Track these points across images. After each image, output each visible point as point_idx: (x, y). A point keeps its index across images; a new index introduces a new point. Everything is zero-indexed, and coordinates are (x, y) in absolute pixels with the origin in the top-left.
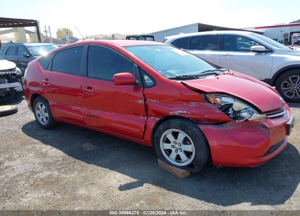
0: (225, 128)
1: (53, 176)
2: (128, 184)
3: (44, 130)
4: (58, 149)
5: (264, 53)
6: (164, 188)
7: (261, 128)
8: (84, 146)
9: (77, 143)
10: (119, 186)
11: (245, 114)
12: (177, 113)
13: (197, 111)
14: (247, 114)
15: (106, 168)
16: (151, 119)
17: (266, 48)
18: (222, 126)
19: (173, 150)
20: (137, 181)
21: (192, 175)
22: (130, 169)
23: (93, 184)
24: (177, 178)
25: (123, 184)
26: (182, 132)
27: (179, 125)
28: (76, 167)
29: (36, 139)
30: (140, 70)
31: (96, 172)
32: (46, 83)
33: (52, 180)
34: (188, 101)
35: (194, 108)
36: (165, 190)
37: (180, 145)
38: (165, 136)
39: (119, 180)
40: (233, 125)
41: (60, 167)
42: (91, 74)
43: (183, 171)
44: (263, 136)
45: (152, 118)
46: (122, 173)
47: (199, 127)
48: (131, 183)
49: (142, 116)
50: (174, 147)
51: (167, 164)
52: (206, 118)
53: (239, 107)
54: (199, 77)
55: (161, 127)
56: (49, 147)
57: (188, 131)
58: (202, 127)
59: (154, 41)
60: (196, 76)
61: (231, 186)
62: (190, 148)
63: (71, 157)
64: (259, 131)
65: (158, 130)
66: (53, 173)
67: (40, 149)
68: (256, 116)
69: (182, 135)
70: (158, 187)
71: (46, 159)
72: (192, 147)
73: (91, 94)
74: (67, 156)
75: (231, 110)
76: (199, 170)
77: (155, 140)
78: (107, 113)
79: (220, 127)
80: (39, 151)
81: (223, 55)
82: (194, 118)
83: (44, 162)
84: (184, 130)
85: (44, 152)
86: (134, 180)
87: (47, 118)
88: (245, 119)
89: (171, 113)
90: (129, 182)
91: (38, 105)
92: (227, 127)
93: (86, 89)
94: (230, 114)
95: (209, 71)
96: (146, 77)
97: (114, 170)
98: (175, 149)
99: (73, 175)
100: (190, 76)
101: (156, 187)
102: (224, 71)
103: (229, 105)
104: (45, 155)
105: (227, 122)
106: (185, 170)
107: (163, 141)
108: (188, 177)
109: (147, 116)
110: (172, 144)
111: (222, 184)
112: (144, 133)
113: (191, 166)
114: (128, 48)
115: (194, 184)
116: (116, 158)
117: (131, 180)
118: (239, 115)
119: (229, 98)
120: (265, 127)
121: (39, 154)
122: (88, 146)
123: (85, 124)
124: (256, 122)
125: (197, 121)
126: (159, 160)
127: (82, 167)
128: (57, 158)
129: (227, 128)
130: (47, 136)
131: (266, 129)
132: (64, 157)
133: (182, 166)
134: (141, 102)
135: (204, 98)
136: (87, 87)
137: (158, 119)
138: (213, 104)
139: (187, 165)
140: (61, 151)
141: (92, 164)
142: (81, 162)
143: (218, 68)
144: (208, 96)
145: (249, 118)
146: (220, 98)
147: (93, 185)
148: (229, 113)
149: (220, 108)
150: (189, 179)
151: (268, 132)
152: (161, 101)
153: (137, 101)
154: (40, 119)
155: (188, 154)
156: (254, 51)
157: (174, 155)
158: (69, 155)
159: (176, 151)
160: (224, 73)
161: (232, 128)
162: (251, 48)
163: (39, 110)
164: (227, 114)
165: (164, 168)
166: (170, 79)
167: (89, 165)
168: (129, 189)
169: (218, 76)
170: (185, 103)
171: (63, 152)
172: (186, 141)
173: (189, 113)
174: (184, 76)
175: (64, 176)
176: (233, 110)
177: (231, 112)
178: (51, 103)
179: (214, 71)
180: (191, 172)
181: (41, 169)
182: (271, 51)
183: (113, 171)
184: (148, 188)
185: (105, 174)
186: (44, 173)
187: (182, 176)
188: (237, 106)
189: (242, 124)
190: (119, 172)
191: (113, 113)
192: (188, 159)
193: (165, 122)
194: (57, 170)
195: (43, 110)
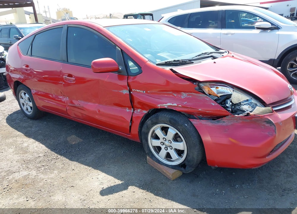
0: (221, 124)
1: (30, 177)
2: (111, 187)
3: (29, 120)
4: (41, 143)
5: (269, 30)
6: (151, 192)
7: (265, 124)
8: (69, 139)
9: (62, 135)
10: (101, 189)
11: (245, 107)
12: (165, 106)
13: (189, 104)
14: (249, 107)
15: (89, 166)
16: (138, 112)
17: (272, 24)
18: (218, 122)
19: (163, 147)
20: (122, 183)
21: (184, 176)
22: (116, 167)
23: (72, 186)
24: (168, 179)
25: (105, 187)
26: (172, 128)
27: (168, 120)
28: (57, 164)
29: (19, 131)
30: (124, 54)
31: (78, 172)
32: (26, 70)
33: (27, 182)
34: (178, 92)
35: (186, 99)
36: (152, 195)
37: (170, 142)
38: (154, 131)
39: (102, 181)
40: (231, 119)
41: (40, 165)
42: (72, 60)
43: (173, 172)
44: (267, 133)
45: (139, 110)
46: (105, 173)
47: (191, 122)
48: (114, 185)
49: (127, 108)
50: (164, 144)
51: (156, 163)
52: (200, 111)
53: (238, 99)
54: (193, 61)
55: (149, 122)
56: (32, 140)
57: (178, 127)
58: (195, 122)
59: (153, 20)
60: (190, 60)
61: (229, 189)
62: (181, 146)
63: (53, 153)
64: (263, 127)
65: (146, 125)
66: (30, 173)
67: (21, 143)
68: (259, 110)
69: (172, 131)
70: (144, 191)
71: (26, 155)
72: (184, 144)
73: (72, 83)
74: (49, 151)
75: (229, 102)
76: (191, 171)
77: (143, 135)
78: (90, 104)
79: (216, 122)
80: (20, 146)
81: (224, 34)
82: (186, 112)
83: (23, 159)
84: (175, 125)
85: (26, 146)
86: (118, 182)
87: (31, 108)
88: (246, 113)
89: (159, 105)
90: (112, 185)
91: (21, 94)
92: (224, 122)
93: (66, 77)
94: (227, 107)
95: (205, 53)
96: (131, 64)
97: (97, 169)
98: (164, 146)
99: (53, 175)
100: (183, 61)
101: (142, 191)
102: (223, 53)
103: (227, 96)
104: (25, 151)
105: (225, 116)
106: (176, 170)
107: (152, 136)
108: (180, 178)
109: (133, 108)
110: (161, 140)
111: (218, 186)
112: (130, 127)
113: (183, 165)
114: (111, 29)
115: (186, 186)
116: (102, 154)
117: (115, 182)
118: (239, 107)
119: (227, 88)
120: (269, 122)
121: (19, 149)
122: (74, 139)
123: (68, 115)
124: (259, 117)
125: (189, 116)
126: (148, 157)
127: (63, 165)
128: (39, 154)
129: (224, 124)
130: (31, 127)
131: (271, 125)
132: (46, 152)
133: (172, 165)
134: (126, 92)
135: (197, 87)
136: (67, 75)
137: (145, 112)
138: (208, 95)
139: (179, 165)
140: (44, 146)
141: (75, 161)
142: (64, 158)
143: (217, 49)
144: (203, 85)
145: (250, 112)
146: (217, 88)
147: (72, 188)
148: (227, 105)
149: (216, 100)
150: (181, 180)
151: (274, 129)
152: (148, 92)
153: (121, 91)
154: (24, 108)
155: (180, 153)
156: (258, 28)
157: (163, 153)
158: (52, 150)
159: (166, 148)
160: (223, 55)
161: (230, 124)
162: (256, 25)
163: (23, 98)
164: (224, 107)
165: (153, 166)
166: (158, 65)
167: (72, 162)
168: (112, 194)
169: (215, 60)
170: (175, 93)
171: (46, 146)
172: (176, 138)
173: (180, 106)
174: (175, 61)
175: (42, 176)
176: (231, 102)
177: (229, 104)
178: (33, 92)
179: (211, 53)
180: (183, 173)
181: (19, 167)
182: (277, 28)
183: (96, 171)
184: (134, 192)
185: (87, 175)
186: (21, 173)
187: (172, 177)
188: (237, 97)
189: (241, 119)
190: (103, 171)
191: (97, 104)
192: (180, 158)
193: (153, 116)
194: (36, 169)
195: (27, 99)
